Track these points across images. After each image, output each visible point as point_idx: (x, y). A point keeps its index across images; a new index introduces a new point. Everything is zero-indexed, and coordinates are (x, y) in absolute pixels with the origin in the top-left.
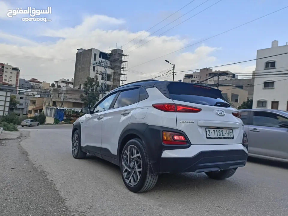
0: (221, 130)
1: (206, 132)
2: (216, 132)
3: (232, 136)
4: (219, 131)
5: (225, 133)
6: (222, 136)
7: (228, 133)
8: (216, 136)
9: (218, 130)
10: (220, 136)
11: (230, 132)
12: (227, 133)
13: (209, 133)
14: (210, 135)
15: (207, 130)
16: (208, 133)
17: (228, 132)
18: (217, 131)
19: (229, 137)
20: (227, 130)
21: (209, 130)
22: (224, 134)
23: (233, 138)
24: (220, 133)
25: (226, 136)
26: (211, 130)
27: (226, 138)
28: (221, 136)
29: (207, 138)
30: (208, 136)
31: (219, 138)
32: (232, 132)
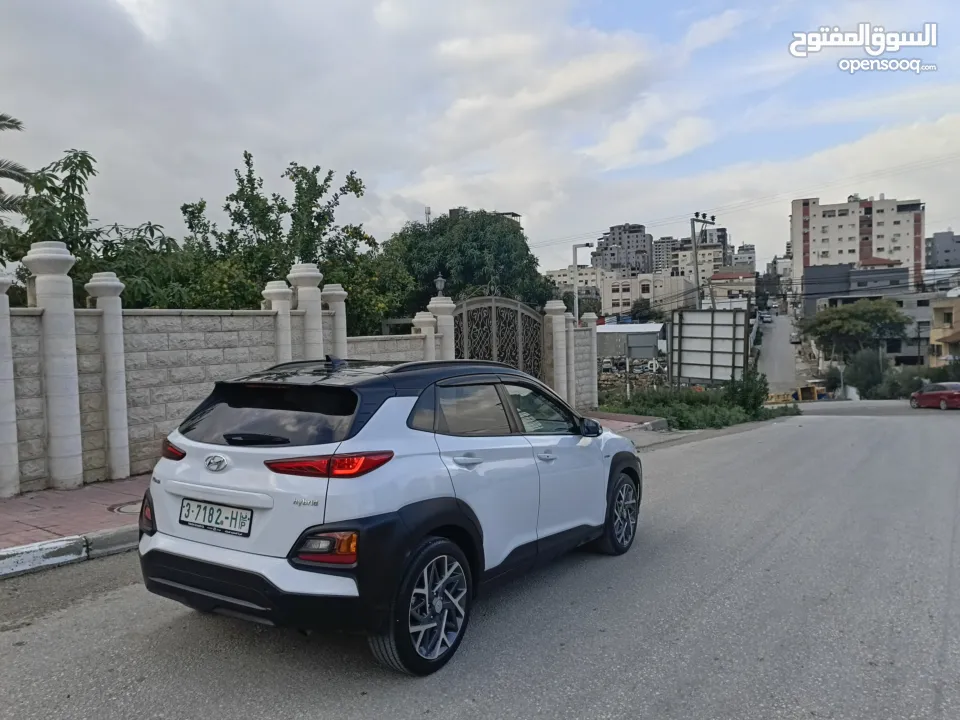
0: (216, 508)
1: (182, 507)
2: (202, 512)
3: (245, 530)
4: (212, 509)
5: (227, 518)
6: (216, 523)
7: (236, 519)
8: (200, 520)
9: (209, 506)
10: (210, 522)
11: (242, 517)
12: (232, 518)
13: (188, 511)
14: (187, 517)
15: (186, 502)
16: (185, 511)
17: (234, 516)
18: (205, 508)
19: (237, 529)
20: (235, 510)
21: (188, 504)
22: (222, 518)
23: (247, 535)
24: (211, 515)
25: (226, 526)
26: (194, 505)
27: (223, 531)
28: (213, 524)
29: (182, 522)
30: (183, 518)
31: (206, 527)
32: (249, 516)
